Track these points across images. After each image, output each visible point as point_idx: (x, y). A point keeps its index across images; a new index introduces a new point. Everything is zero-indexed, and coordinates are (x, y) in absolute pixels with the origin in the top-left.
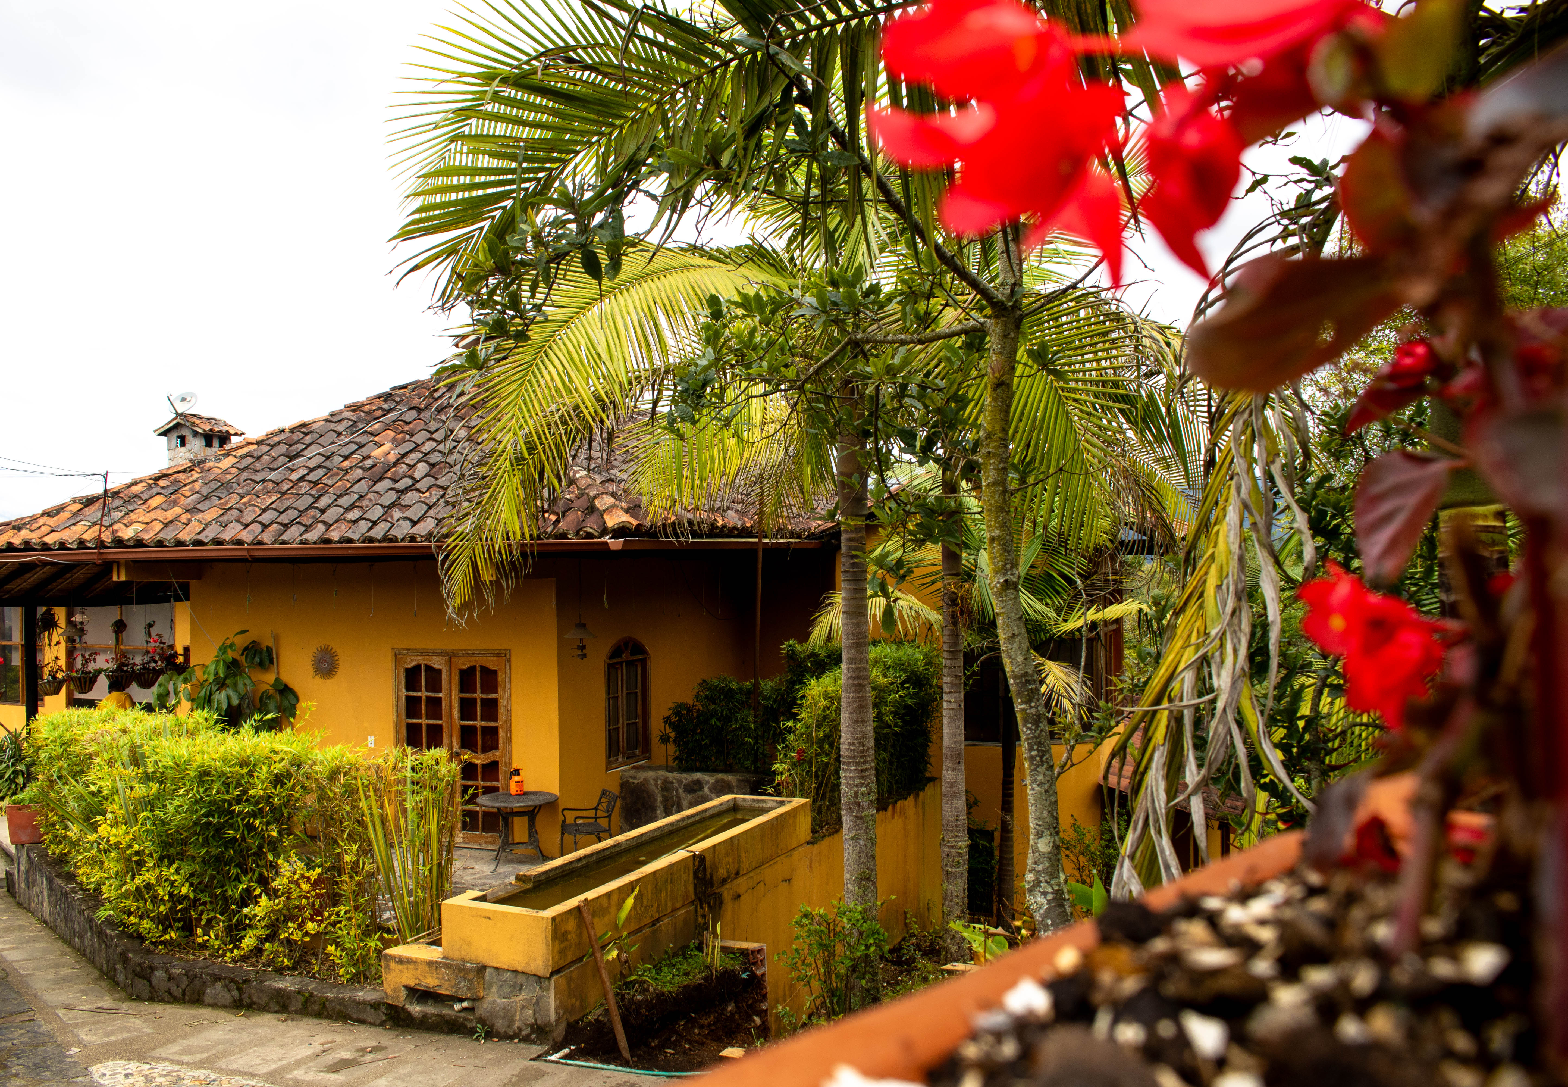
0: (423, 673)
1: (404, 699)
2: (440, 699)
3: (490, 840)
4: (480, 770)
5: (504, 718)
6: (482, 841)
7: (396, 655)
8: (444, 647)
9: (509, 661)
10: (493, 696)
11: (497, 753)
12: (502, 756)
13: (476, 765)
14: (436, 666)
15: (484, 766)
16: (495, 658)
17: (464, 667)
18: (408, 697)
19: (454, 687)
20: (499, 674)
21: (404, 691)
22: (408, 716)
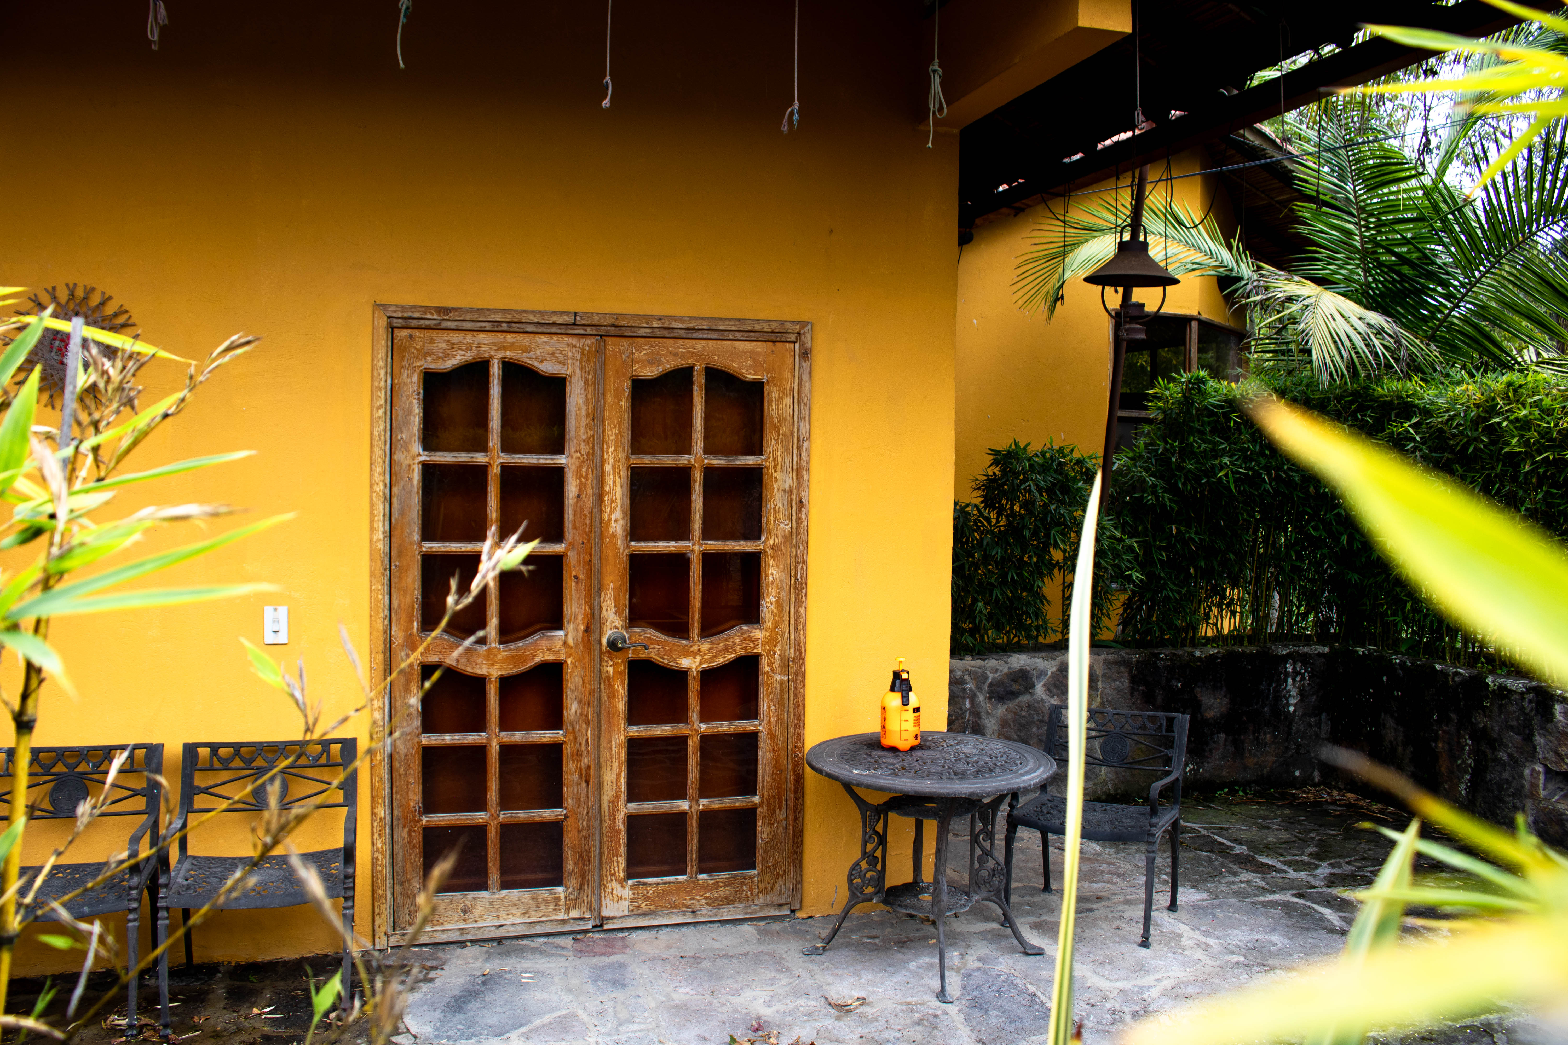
0: (495, 391)
1: (416, 476)
2: (558, 473)
3: (724, 892)
4: (694, 687)
5: (784, 527)
6: (699, 901)
7: (392, 328)
8: (581, 308)
9: (805, 354)
10: (750, 461)
11: (758, 633)
12: (773, 641)
13: (684, 674)
14: (548, 367)
15: (707, 675)
16: (760, 347)
17: (650, 372)
18: (428, 469)
19: (612, 435)
20: (772, 393)
21: (416, 447)
22: (427, 535)
